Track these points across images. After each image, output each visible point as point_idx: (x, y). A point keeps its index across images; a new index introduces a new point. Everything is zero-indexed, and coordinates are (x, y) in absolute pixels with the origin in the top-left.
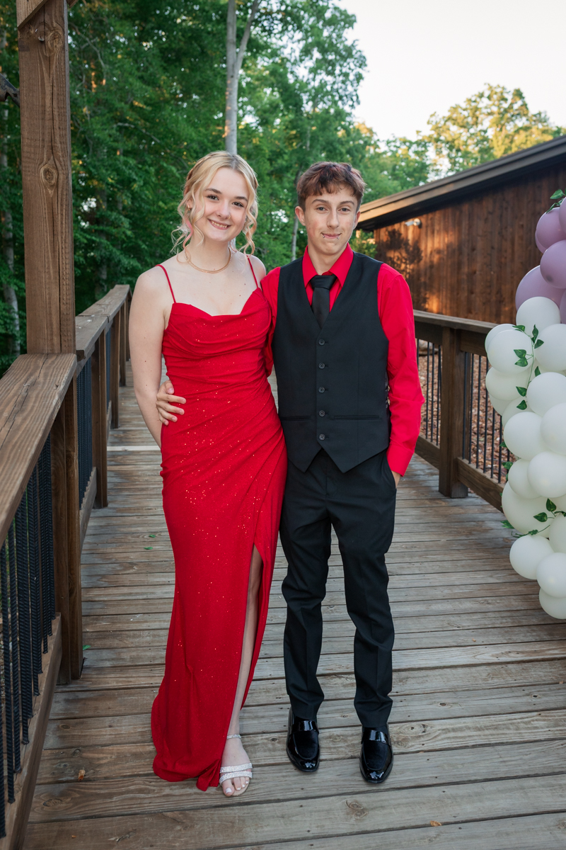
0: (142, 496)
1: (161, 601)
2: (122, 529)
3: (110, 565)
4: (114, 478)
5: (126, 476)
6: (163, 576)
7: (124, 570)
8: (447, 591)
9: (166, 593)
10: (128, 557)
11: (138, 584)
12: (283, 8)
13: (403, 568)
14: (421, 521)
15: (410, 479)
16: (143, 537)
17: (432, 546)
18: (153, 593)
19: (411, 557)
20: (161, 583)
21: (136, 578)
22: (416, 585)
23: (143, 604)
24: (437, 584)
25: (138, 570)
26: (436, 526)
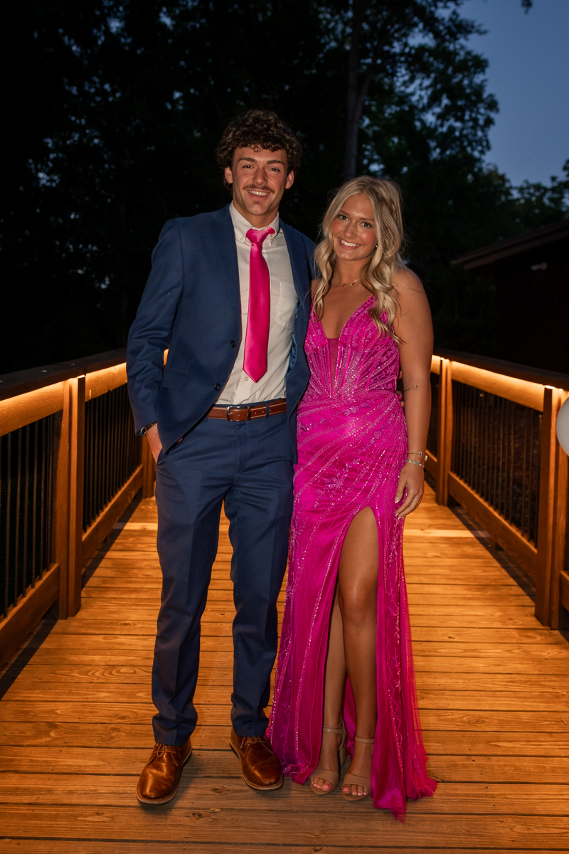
0: (129, 602)
1: (53, 811)
2: (74, 658)
3: (21, 726)
4: (108, 570)
5: (124, 568)
6: (84, 756)
7: (35, 737)
8: (519, 829)
9: (71, 792)
10: (52, 712)
11: (38, 769)
12: (407, 50)
13: (455, 766)
14: (500, 669)
15: (497, 593)
16: (93, 674)
17: (509, 722)
18: (50, 791)
19: (473, 743)
20: (73, 770)
21: (42, 756)
22: (470, 807)
23: (24, 816)
24: (505, 810)
25: (55, 739)
26: (521, 682)
